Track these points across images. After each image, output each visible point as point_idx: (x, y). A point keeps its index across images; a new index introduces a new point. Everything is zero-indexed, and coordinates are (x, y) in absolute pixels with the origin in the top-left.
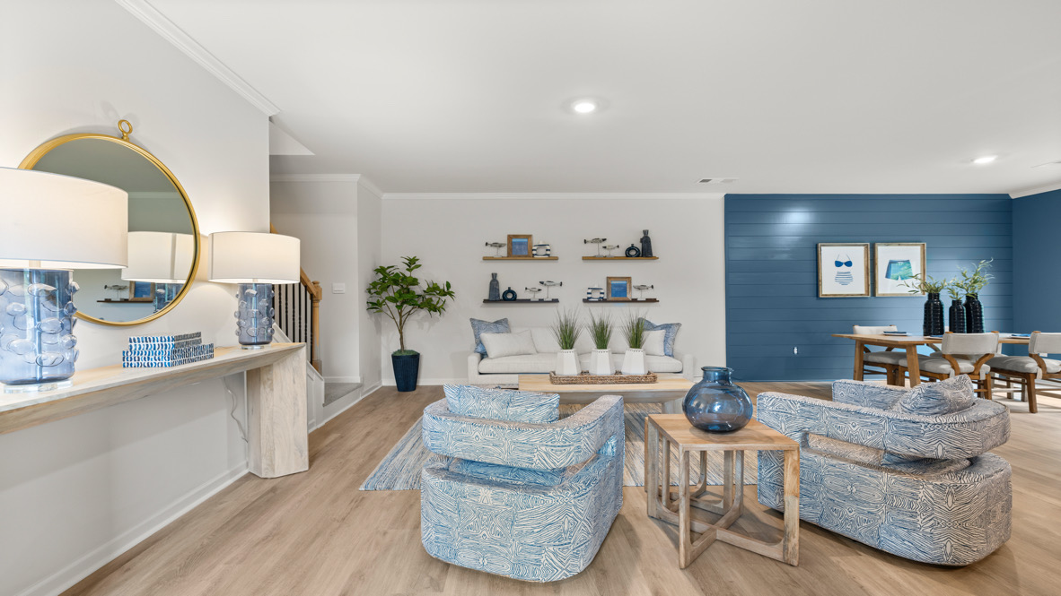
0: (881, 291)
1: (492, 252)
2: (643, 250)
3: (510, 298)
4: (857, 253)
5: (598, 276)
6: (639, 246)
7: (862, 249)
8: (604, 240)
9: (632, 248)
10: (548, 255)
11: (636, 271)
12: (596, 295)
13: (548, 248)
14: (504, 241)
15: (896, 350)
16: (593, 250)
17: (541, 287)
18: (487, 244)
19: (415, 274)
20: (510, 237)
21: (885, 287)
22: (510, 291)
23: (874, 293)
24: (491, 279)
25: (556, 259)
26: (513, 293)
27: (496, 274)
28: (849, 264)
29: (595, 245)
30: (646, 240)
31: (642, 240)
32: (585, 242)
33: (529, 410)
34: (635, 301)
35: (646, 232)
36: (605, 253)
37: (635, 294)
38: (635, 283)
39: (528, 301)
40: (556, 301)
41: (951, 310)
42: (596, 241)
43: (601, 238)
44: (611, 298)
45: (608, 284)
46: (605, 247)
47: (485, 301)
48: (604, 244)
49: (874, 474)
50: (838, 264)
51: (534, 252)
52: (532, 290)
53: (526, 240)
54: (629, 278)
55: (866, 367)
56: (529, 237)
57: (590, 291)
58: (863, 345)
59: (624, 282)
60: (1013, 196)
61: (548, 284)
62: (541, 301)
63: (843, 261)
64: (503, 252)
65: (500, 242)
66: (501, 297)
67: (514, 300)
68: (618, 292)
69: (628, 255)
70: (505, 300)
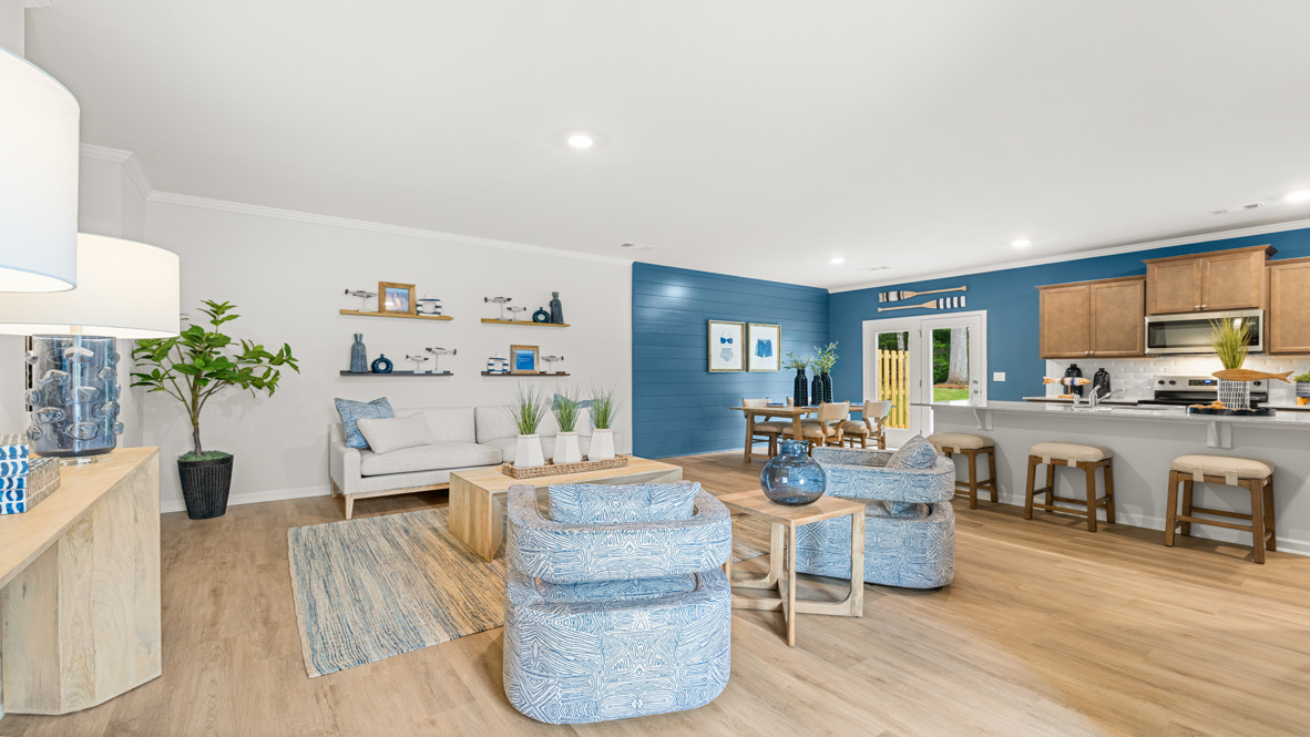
0: (752, 366)
1: (355, 303)
2: (552, 316)
3: (382, 368)
4: (734, 331)
5: (501, 343)
6: (548, 309)
7: (739, 327)
8: (509, 300)
9: (541, 311)
10: (439, 313)
11: (544, 339)
12: (498, 367)
13: (438, 304)
14: (375, 290)
15: (772, 419)
16: (495, 311)
17: (428, 355)
18: (347, 292)
19: (224, 329)
20: (383, 286)
21: (756, 363)
22: (382, 359)
23: (747, 370)
24: (352, 341)
25: (448, 319)
26: (388, 363)
27: (361, 335)
28: (730, 341)
29: (498, 305)
30: (555, 304)
31: (551, 304)
32: (486, 300)
34: (543, 374)
35: (555, 295)
36: (509, 315)
37: (541, 366)
38: (543, 353)
39: (410, 373)
40: (447, 373)
41: (813, 383)
42: (499, 299)
43: (506, 297)
44: (515, 370)
45: (512, 353)
46: (510, 309)
47: (343, 373)
48: (509, 304)
49: (896, 523)
50: (723, 341)
51: (419, 309)
52: (416, 359)
53: (406, 291)
54: (537, 347)
55: (755, 437)
56: (410, 287)
57: (492, 361)
58: (750, 414)
59: (531, 352)
60: (830, 292)
61: (437, 351)
62: (429, 373)
63: (727, 338)
64: (373, 304)
65: (368, 290)
66: (370, 369)
67: (389, 371)
68: (524, 363)
69: (535, 320)
70: (375, 371)
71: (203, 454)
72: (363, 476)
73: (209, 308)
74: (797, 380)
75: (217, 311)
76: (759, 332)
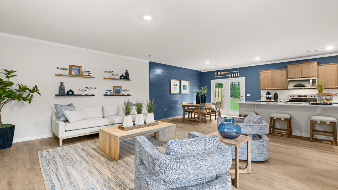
0: (182, 93)
1: (61, 72)
2: (126, 77)
3: (71, 94)
4: (177, 82)
5: (110, 85)
6: (124, 75)
7: (179, 81)
8: (113, 72)
9: (122, 76)
10: (90, 76)
11: (123, 84)
12: (109, 93)
13: (90, 72)
14: (68, 67)
15: (189, 108)
16: (108, 75)
17: (86, 89)
18: (58, 68)
19: (11, 80)
20: (71, 66)
21: (183, 92)
22: (70, 91)
23: (181, 94)
24: (60, 85)
25: (93, 78)
26: (73, 92)
27: (63, 83)
28: (176, 85)
29: (109, 74)
30: (127, 73)
31: (126, 73)
32: (105, 72)
33: (214, 145)
34: (123, 95)
35: (127, 71)
36: (112, 77)
37: (123, 93)
38: (123, 88)
39: (80, 95)
40: (93, 95)
42: (110, 72)
43: (112, 71)
44: (115, 94)
45: (113, 89)
46: (113, 75)
47: (56, 95)
48: (112, 73)
50: (174, 85)
51: (83, 74)
52: (82, 91)
53: (79, 68)
54: (121, 87)
55: (186, 113)
56: (80, 67)
57: (107, 91)
58: (184, 106)
59: (119, 88)
60: (201, 72)
61: (89, 88)
62: (86, 95)
63: (175, 84)
64: (67, 72)
65: (65, 68)
66: (66, 94)
67: (73, 94)
68: (117, 92)
69: (121, 78)
70: (68, 94)
71: (2, 125)
72: (66, 131)
73: (5, 72)
74: (197, 96)
75: (9, 73)
76: (184, 83)
